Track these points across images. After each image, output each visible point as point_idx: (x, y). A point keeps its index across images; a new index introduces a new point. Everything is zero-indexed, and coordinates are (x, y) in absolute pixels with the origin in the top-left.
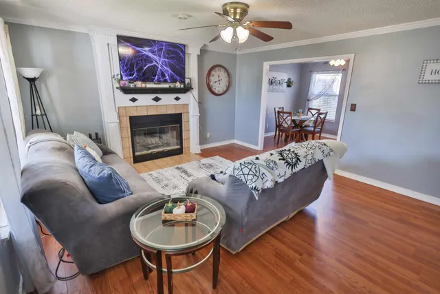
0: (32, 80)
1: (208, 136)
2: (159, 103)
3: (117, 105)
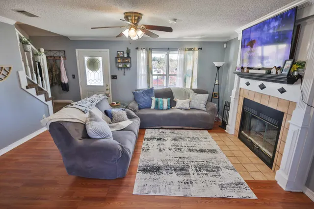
0: (218, 68)
2: (263, 91)
3: (240, 86)
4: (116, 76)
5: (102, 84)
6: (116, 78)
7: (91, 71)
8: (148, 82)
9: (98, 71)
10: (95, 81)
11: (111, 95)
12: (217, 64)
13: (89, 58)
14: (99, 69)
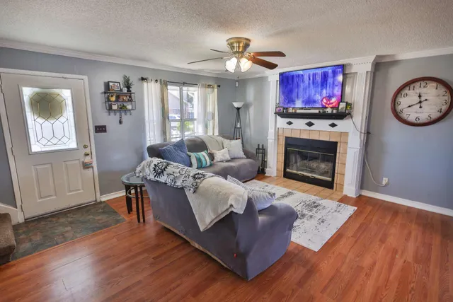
0: (238, 109)
1: (384, 183)
2: (312, 128)
3: (278, 127)
4: (105, 127)
5: (73, 144)
6: (105, 131)
7: (40, 120)
8: (164, 132)
9: (62, 119)
10: (55, 141)
11: (95, 165)
12: (236, 105)
13: (37, 90)
14: (65, 114)
